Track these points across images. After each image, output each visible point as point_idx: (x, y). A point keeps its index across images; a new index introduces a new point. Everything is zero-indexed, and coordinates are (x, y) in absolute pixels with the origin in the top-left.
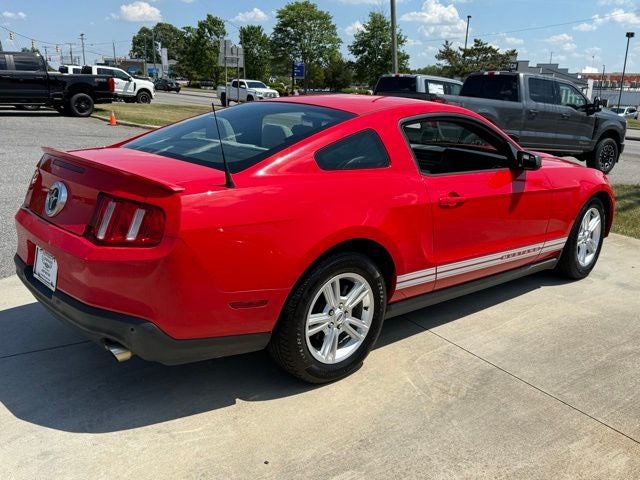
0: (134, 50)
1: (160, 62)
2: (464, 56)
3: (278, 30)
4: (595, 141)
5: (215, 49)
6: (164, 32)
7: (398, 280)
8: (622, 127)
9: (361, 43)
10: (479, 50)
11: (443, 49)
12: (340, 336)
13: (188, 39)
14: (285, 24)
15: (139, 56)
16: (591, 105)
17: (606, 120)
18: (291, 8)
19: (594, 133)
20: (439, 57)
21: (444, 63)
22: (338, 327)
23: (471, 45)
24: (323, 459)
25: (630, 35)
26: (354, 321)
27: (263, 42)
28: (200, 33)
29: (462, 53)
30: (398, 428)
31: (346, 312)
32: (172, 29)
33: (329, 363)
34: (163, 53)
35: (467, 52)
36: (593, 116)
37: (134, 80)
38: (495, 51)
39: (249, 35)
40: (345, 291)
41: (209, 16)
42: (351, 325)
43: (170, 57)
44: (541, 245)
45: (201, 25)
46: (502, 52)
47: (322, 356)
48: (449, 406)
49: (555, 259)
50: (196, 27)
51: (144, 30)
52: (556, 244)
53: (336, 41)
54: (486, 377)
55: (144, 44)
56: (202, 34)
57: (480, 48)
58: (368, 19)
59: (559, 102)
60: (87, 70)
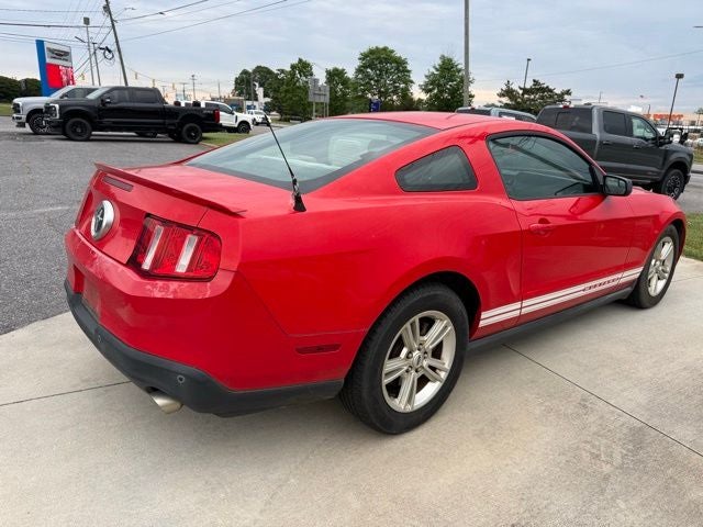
0: (236, 89)
1: (257, 100)
2: (523, 95)
3: (359, 71)
4: (663, 171)
5: (305, 88)
6: (263, 74)
7: (482, 317)
8: (689, 159)
9: (432, 83)
10: (538, 90)
11: (504, 88)
12: (419, 379)
13: (283, 79)
14: (365, 66)
15: (239, 95)
16: (661, 138)
17: (675, 152)
18: (372, 52)
19: (664, 164)
20: (501, 95)
21: (506, 100)
22: (417, 371)
23: (529, 85)
25: (679, 76)
26: (434, 362)
27: (345, 82)
28: (292, 74)
29: (521, 92)
31: (426, 353)
32: (269, 72)
33: (408, 410)
34: (260, 91)
35: (526, 91)
36: (663, 148)
37: (236, 114)
38: (551, 91)
39: (335, 76)
40: (425, 330)
41: (300, 60)
42: (430, 367)
43: (265, 95)
44: (619, 275)
45: (293, 67)
46: (558, 91)
47: (400, 404)
48: (606, 478)
49: (629, 289)
50: (288, 69)
51: (245, 72)
52: (633, 274)
53: (409, 82)
54: (638, 438)
55: (244, 83)
56: (293, 75)
57: (538, 88)
58: (438, 62)
59: (631, 134)
60: (197, 104)
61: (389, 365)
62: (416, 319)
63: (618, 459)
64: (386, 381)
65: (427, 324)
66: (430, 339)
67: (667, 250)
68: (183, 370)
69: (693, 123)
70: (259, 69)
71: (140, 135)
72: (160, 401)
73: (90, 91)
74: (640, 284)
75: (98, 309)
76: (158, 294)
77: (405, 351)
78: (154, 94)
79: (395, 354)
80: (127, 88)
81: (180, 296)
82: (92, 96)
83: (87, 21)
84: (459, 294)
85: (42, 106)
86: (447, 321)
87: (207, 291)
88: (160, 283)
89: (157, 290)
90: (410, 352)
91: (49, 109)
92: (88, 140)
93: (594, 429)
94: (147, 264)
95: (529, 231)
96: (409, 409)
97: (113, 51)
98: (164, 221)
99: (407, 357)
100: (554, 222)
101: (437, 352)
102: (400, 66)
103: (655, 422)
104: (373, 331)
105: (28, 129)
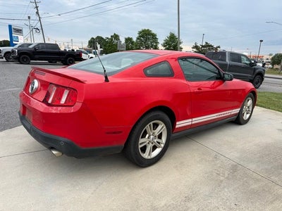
0: (89, 45)
1: (97, 49)
3: (138, 38)
4: (254, 76)
5: (116, 45)
6: (100, 39)
7: (177, 124)
8: (263, 72)
9: (166, 43)
11: (194, 45)
12: (153, 147)
13: (108, 41)
14: (140, 36)
15: (90, 47)
16: (252, 64)
17: (258, 69)
18: (143, 31)
19: (254, 73)
20: (193, 48)
21: (195, 50)
22: (152, 143)
23: (204, 44)
24: (169, 206)
25: (261, 41)
27: (132, 43)
29: (201, 47)
30: (201, 191)
31: (155, 137)
32: (102, 38)
34: (99, 46)
35: (203, 46)
36: (253, 67)
38: (212, 46)
39: (128, 40)
40: (155, 128)
41: (115, 34)
42: (158, 142)
43: (101, 48)
44: (231, 111)
45: (112, 37)
46: (215, 46)
47: (146, 156)
48: (221, 181)
49: (236, 117)
50: (110, 37)
51: (93, 38)
52: (236, 111)
53: (157, 43)
54: (234, 168)
55: (92, 43)
56: (112, 40)
57: (207, 45)
58: (169, 35)
59: (241, 62)
60: (73, 50)
61: (141, 140)
62: (151, 123)
63: (226, 175)
64: (140, 146)
65: (156, 126)
66: (157, 132)
67: (250, 102)
68: (63, 140)
69: (267, 59)
70: (98, 37)
71: (50, 62)
72: (54, 152)
73: (30, 44)
74: (239, 115)
75: (31, 120)
76: (54, 112)
77: (147, 135)
78: (56, 46)
79: (144, 136)
80: (45, 44)
81: (62, 112)
82: (31, 47)
83: (29, 17)
84: (167, 114)
85: (10, 50)
86: (163, 125)
87: (72, 110)
88: (55, 108)
89: (54, 110)
90: (149, 136)
91: (13, 51)
92: (29, 64)
93: (219, 165)
94: (50, 101)
95: (194, 93)
96: (149, 157)
97: (40, 30)
98: (56, 85)
99: (148, 138)
100: (203, 89)
101: (160, 137)
102: (154, 36)
103: (242, 163)
104: (134, 127)
105: (4, 59)
